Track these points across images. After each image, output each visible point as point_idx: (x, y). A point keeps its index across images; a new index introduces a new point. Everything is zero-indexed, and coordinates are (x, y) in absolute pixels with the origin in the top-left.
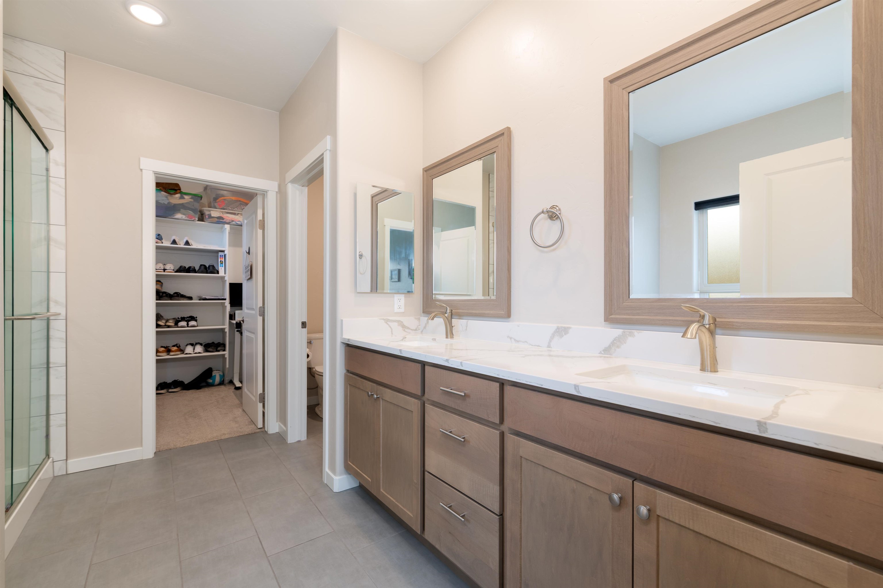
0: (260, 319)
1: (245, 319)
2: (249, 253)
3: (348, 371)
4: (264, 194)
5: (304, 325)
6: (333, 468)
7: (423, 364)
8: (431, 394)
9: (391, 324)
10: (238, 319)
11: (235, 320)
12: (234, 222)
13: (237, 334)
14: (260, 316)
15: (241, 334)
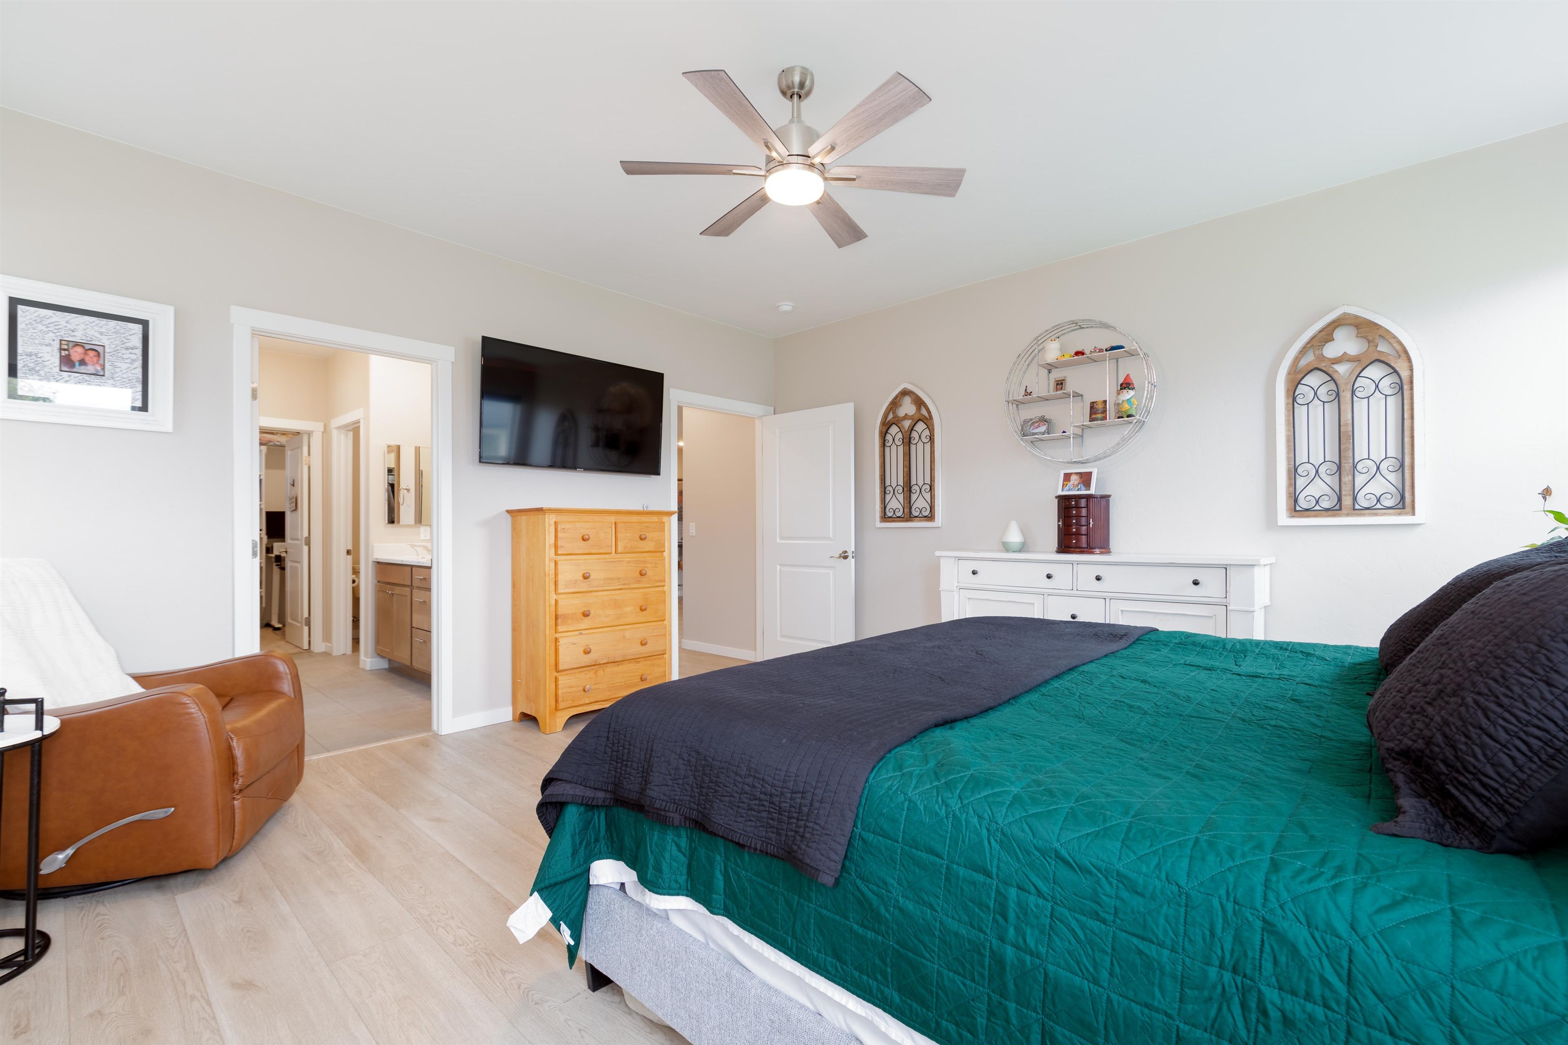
0: (306, 548)
1: (288, 550)
2: (293, 485)
3: (378, 582)
4: (309, 434)
5: (348, 552)
6: (366, 656)
7: (412, 566)
8: (415, 584)
9: (416, 548)
10: (276, 552)
11: (272, 553)
12: (271, 443)
13: (276, 570)
14: (306, 545)
15: (283, 569)
